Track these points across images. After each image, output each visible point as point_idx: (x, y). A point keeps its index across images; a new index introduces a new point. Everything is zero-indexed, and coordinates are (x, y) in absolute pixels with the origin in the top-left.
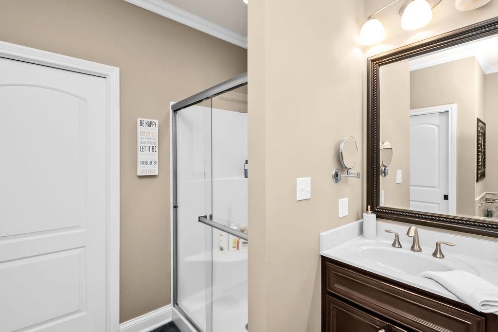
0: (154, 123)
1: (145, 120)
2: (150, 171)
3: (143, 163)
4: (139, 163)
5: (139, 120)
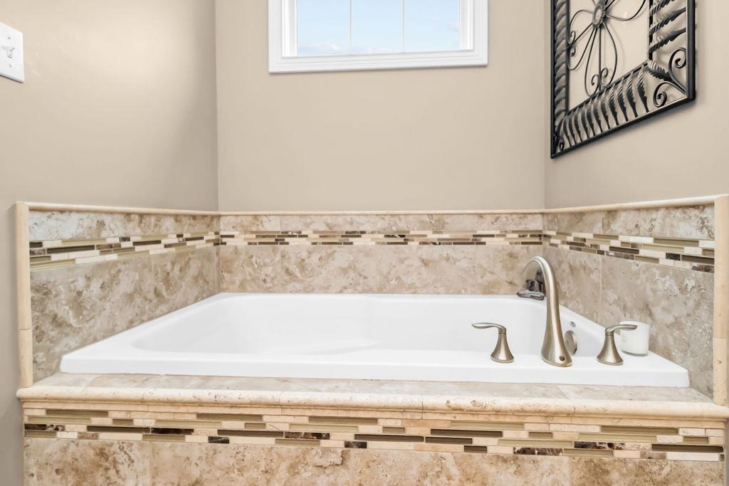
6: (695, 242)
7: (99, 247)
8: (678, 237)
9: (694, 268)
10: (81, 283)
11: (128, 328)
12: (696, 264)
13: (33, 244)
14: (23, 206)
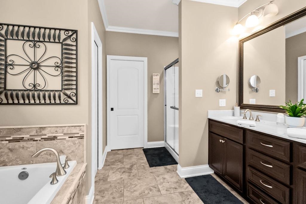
0: (158, 75)
1: (155, 74)
2: (157, 92)
3: (154, 89)
4: (153, 89)
5: (153, 74)
6: (78, 133)
8: (73, 133)
9: (78, 139)
12: (78, 138)
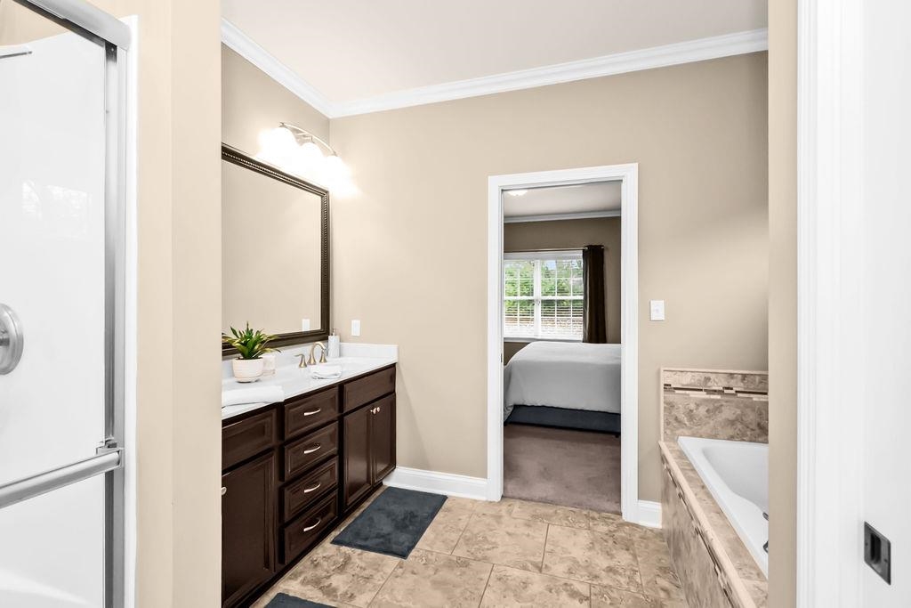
7: (705, 390)
10: (692, 406)
11: (728, 439)
13: (665, 385)
14: (662, 369)
